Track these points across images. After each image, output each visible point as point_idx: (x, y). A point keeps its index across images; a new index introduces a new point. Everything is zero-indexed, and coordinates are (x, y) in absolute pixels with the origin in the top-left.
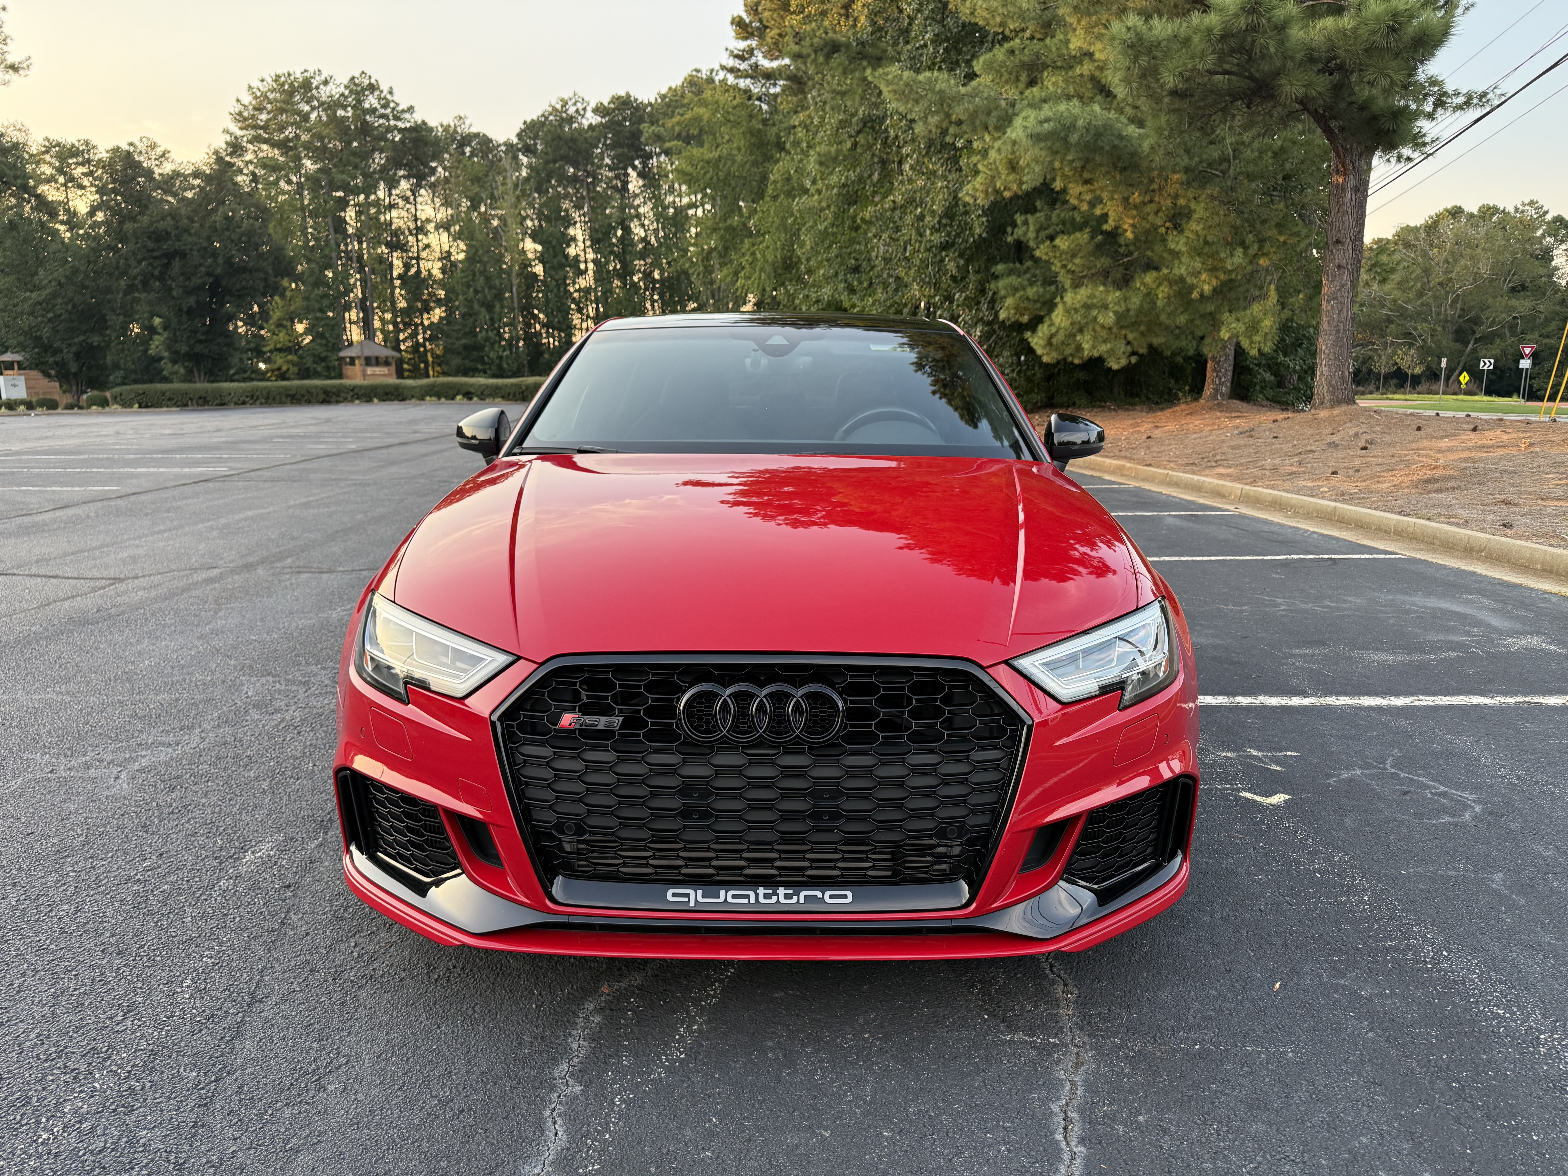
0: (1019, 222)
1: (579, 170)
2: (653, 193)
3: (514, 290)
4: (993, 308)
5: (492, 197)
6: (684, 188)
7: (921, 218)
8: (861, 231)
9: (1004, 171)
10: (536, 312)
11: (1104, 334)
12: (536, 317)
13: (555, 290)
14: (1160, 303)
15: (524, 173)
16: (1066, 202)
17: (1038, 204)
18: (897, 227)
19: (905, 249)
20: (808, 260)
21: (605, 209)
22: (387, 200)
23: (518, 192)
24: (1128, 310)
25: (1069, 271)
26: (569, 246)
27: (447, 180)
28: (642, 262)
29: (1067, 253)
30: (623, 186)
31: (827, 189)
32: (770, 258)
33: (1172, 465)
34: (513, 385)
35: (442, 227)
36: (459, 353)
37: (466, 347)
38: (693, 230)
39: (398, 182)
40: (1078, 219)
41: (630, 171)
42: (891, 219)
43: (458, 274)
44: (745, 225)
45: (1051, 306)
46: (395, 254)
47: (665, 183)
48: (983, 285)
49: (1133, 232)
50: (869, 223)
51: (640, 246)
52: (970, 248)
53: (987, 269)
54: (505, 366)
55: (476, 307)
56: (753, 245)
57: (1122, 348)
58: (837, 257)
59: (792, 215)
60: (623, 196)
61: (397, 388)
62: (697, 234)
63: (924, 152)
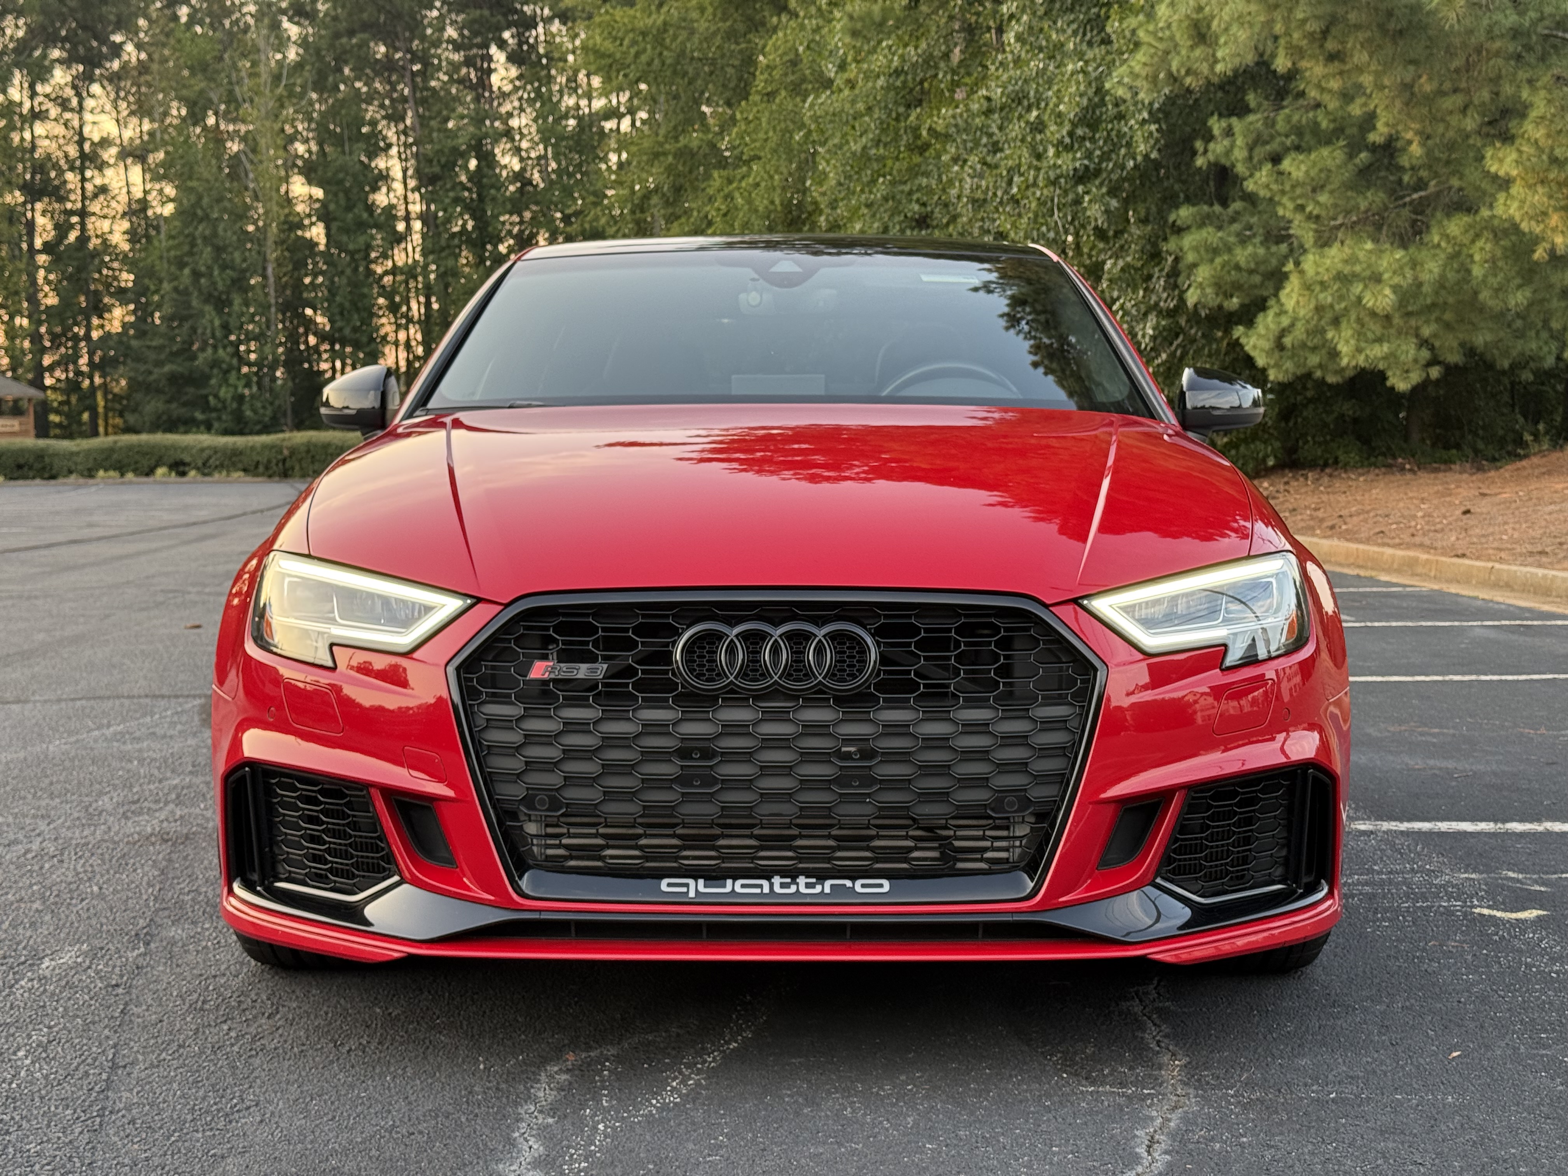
0: (1216, 131)
1: (397, 50)
2: (538, 91)
3: (270, 271)
4: (1176, 286)
5: (231, 99)
6: (596, 81)
7: (1039, 127)
8: (931, 152)
9: (1184, 41)
10: (309, 312)
11: (1376, 328)
12: (309, 324)
13: (348, 271)
14: (1477, 271)
15: (292, 54)
16: (1302, 94)
17: (1251, 98)
18: (995, 144)
19: (1010, 183)
20: (833, 205)
21: (447, 120)
22: (27, 105)
23: (280, 90)
24: (1420, 285)
25: (1309, 217)
26: (375, 189)
27: (143, 68)
28: (516, 218)
29: (1303, 185)
30: (480, 80)
31: (867, 78)
32: (761, 204)
33: (1503, 555)
34: (265, 447)
35: (130, 154)
36: (159, 391)
37: (173, 379)
38: (613, 158)
39: (49, 70)
40: (1324, 124)
41: (493, 50)
42: (984, 130)
43: (162, 242)
44: (713, 146)
45: (1278, 278)
46: (39, 206)
47: (562, 71)
48: (1155, 245)
49: (1423, 144)
50: (946, 137)
51: (512, 188)
52: (1129, 179)
53: (1162, 217)
54: (248, 413)
55: (195, 303)
56: (730, 181)
57: (1409, 350)
58: (886, 199)
59: (803, 126)
60: (477, 99)
61: (40, 455)
62: (620, 165)
63: (1041, 11)
